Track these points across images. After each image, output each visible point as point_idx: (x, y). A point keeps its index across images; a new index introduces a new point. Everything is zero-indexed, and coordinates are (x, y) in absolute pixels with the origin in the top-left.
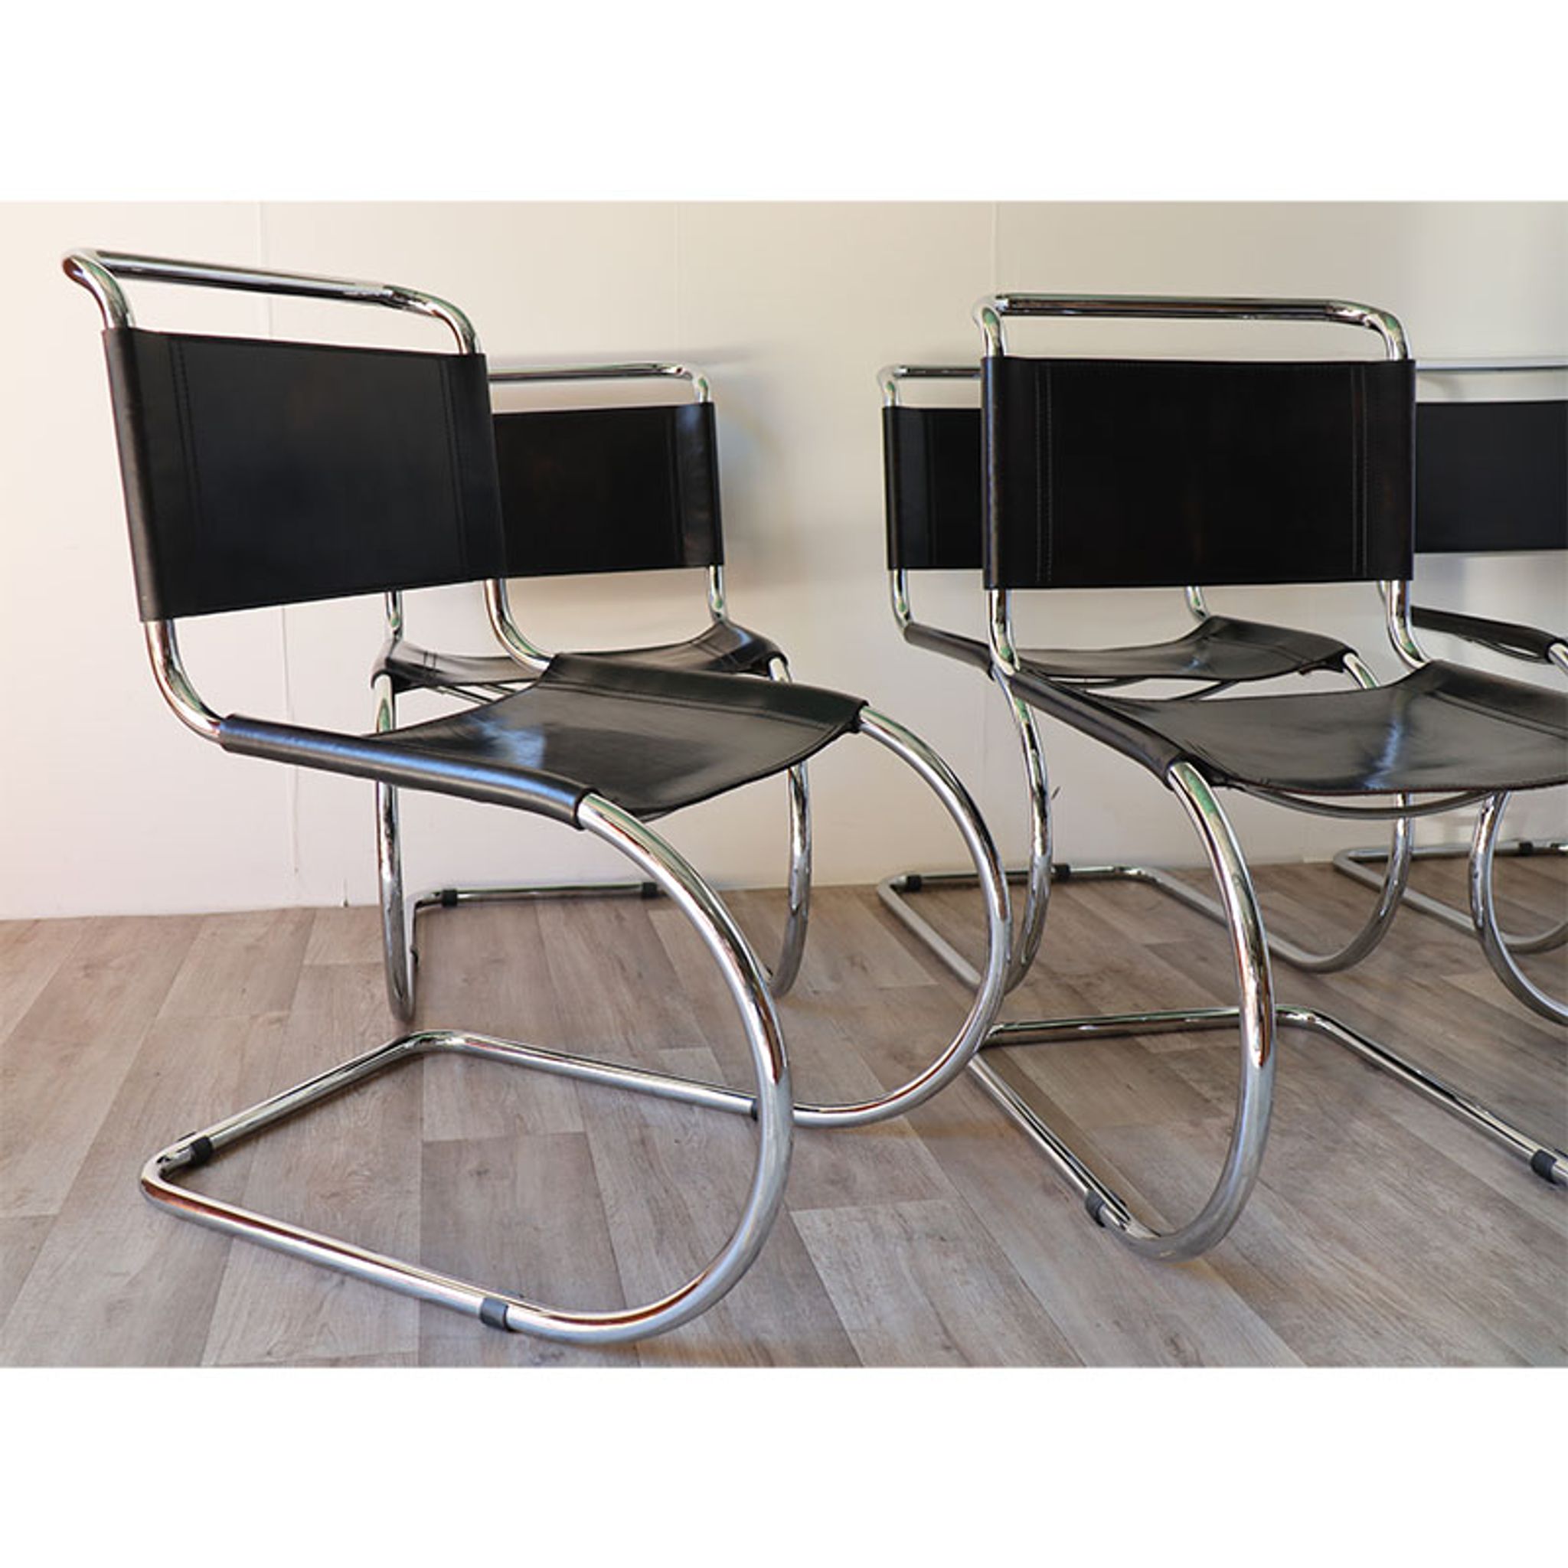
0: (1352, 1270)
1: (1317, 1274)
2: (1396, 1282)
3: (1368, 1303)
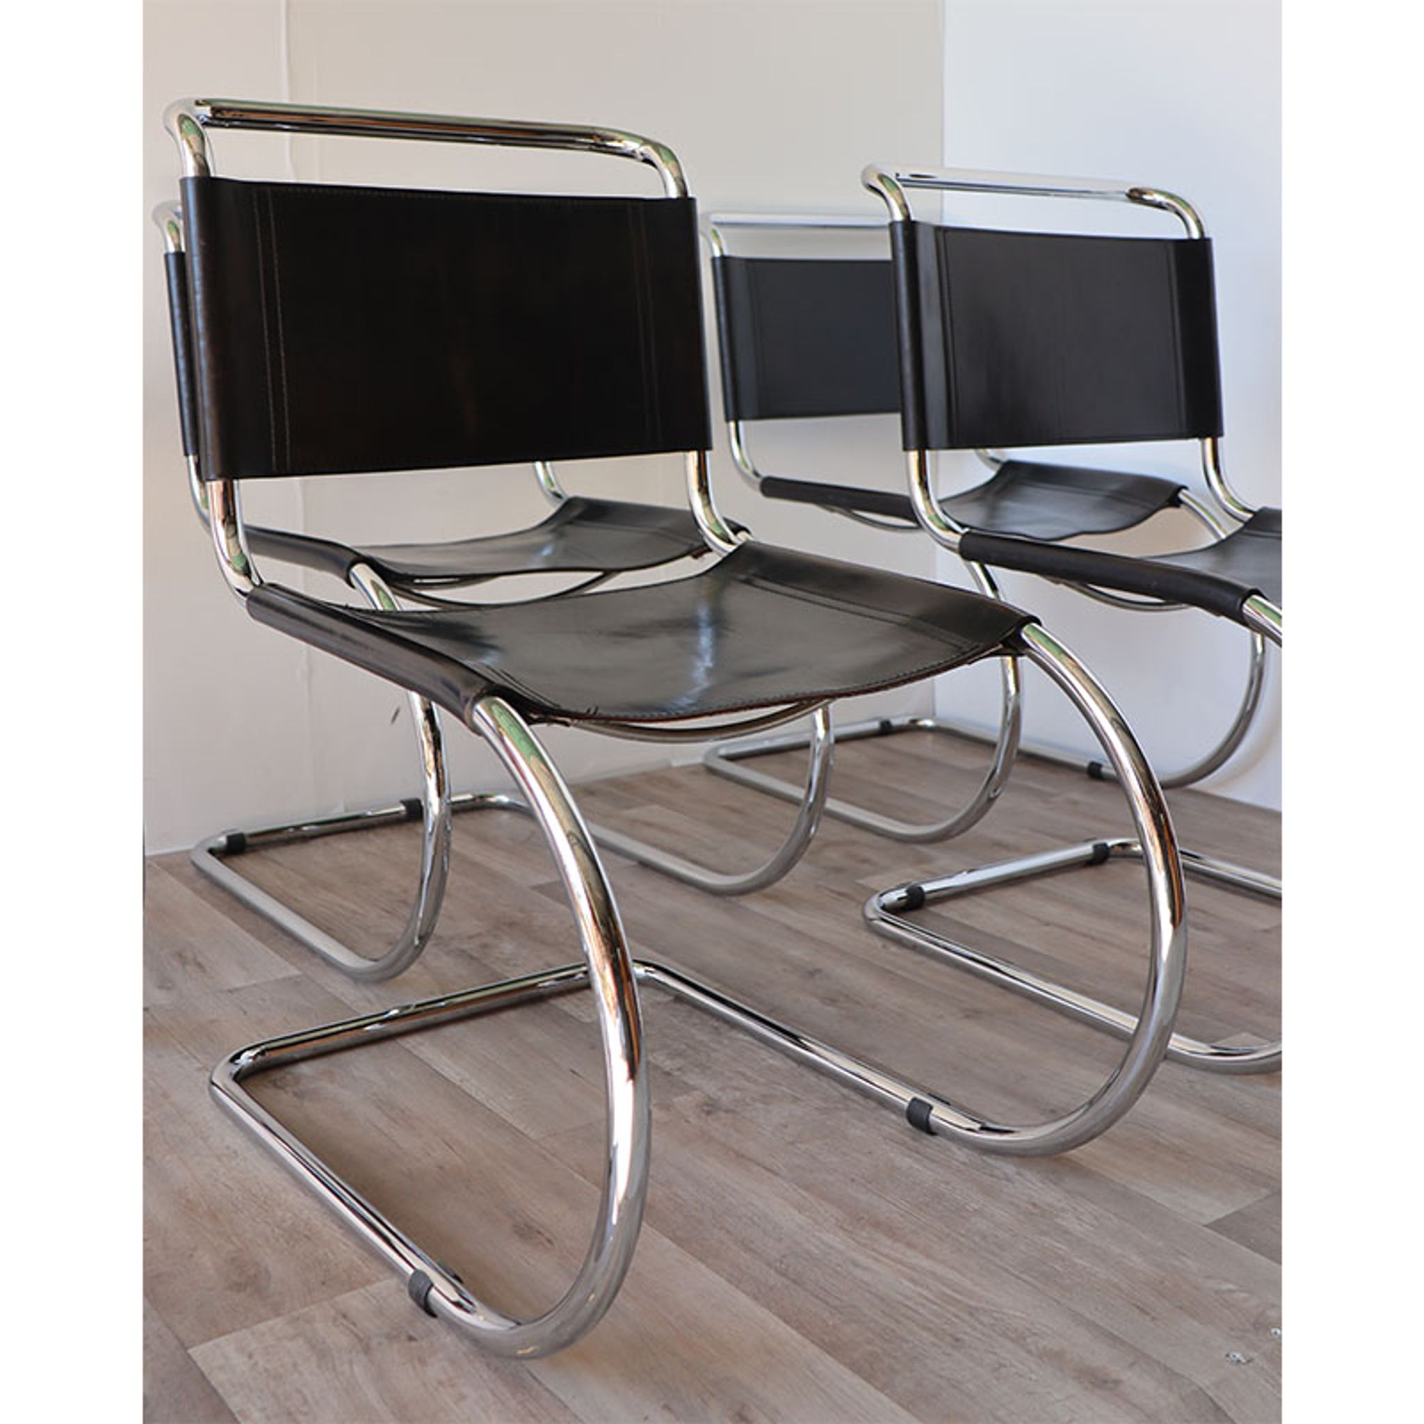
0: (901, 1263)
1: (867, 1277)
2: (952, 1268)
3: (935, 1303)
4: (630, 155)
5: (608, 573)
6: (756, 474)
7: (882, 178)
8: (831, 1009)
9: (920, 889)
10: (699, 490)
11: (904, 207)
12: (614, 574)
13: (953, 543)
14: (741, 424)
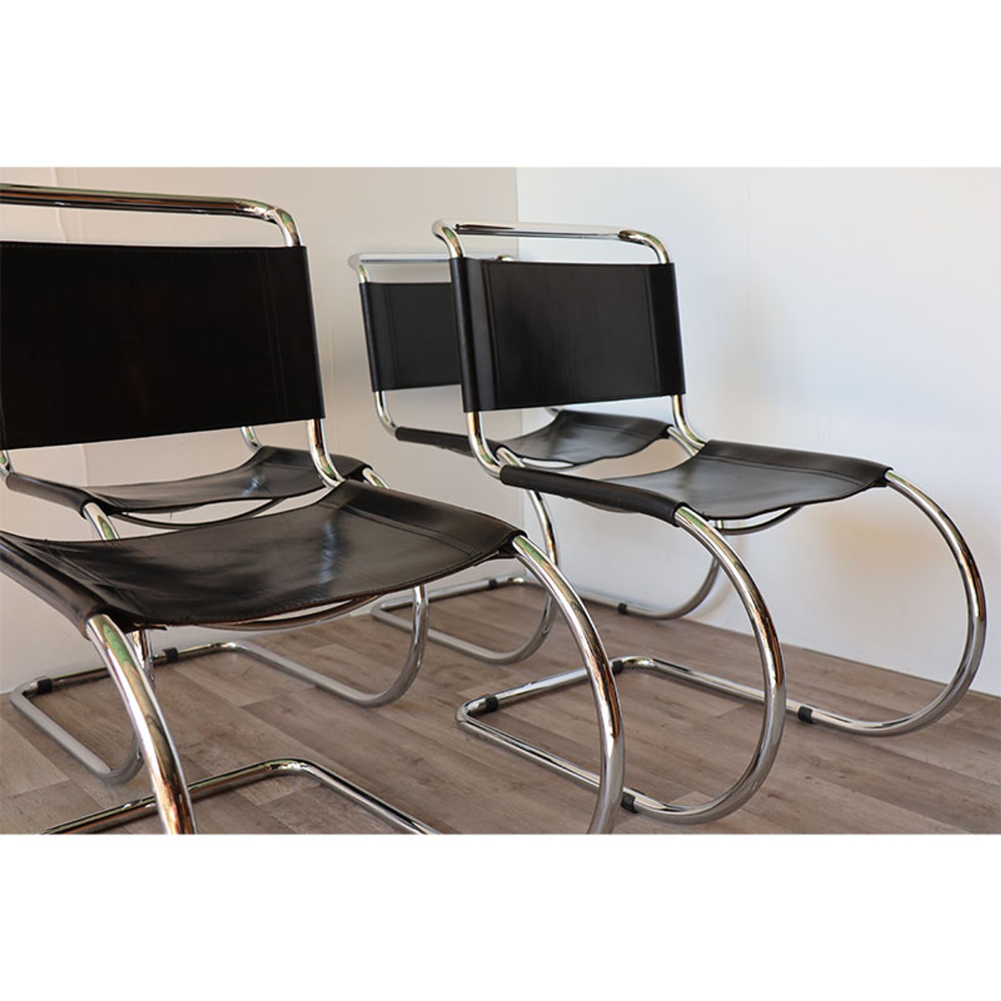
4: (260, 217)
5: (275, 500)
6: (393, 425)
7: (445, 229)
8: (424, 787)
9: (495, 698)
10: (316, 446)
11: (459, 249)
12: (281, 500)
13: (496, 473)
14: (383, 393)
